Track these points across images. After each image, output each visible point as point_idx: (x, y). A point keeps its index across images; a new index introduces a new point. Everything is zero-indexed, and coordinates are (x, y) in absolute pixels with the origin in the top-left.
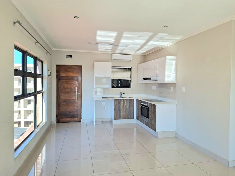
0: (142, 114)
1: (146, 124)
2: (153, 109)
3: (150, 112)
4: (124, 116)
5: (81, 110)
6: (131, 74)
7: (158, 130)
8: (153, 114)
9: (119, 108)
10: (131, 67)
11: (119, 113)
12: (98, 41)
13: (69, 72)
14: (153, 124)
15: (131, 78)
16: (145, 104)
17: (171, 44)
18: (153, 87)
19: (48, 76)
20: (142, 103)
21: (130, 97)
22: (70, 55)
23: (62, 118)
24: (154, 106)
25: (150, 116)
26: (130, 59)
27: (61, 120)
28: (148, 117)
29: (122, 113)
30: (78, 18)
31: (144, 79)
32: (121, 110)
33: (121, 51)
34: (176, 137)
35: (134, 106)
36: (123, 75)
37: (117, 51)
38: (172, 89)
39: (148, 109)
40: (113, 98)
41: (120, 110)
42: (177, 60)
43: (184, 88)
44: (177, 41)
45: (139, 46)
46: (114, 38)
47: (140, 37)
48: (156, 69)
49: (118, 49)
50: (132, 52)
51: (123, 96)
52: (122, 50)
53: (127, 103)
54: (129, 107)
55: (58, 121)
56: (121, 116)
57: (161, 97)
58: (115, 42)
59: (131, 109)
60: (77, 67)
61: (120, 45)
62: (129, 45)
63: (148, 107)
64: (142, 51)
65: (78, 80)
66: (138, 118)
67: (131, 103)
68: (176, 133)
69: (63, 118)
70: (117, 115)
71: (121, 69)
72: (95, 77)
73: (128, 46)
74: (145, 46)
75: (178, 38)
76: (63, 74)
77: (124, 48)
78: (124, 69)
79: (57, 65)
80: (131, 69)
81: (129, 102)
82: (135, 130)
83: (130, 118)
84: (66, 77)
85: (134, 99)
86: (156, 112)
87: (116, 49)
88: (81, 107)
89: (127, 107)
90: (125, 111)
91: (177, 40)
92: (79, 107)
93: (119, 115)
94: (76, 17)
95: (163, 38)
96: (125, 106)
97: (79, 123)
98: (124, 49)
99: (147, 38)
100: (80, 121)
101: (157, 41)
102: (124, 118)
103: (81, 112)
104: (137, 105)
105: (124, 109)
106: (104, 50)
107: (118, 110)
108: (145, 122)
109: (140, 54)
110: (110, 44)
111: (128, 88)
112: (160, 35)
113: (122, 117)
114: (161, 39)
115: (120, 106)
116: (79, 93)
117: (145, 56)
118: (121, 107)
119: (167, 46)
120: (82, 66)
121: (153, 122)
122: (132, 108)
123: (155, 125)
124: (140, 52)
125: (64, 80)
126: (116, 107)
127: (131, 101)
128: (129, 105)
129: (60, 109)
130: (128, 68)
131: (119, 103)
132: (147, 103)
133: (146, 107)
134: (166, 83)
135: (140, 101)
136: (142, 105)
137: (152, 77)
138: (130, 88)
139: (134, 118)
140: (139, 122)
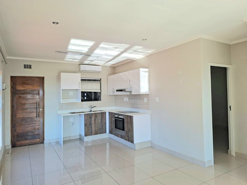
0: (116, 127)
1: (122, 137)
2: (129, 121)
3: (125, 124)
4: (95, 131)
5: (44, 129)
6: (100, 86)
7: (135, 141)
8: (129, 126)
9: (91, 123)
10: (101, 79)
11: (90, 128)
12: (69, 50)
13: (28, 84)
14: (130, 136)
15: (101, 90)
16: (120, 117)
17: (143, 57)
18: (125, 98)
19: (3, 90)
20: (116, 116)
21: (101, 111)
22: (29, 64)
23: (19, 141)
24: (131, 117)
25: (126, 129)
26: (100, 71)
27: (18, 143)
28: (123, 130)
29: (93, 129)
30: (58, 23)
31: (117, 91)
32: (93, 126)
33: (90, 62)
34: (152, 147)
35: (106, 120)
36: (92, 88)
37: (87, 61)
38: (145, 100)
39: (123, 121)
40: (82, 112)
41: (91, 125)
42: (149, 72)
43: (158, 98)
44: (148, 55)
45: (111, 58)
46: (89, 47)
47: (116, 48)
48: (130, 81)
49: (88, 59)
50: (102, 63)
51: (93, 109)
52: (92, 61)
53: (99, 117)
54: (101, 121)
55: (14, 145)
56: (92, 132)
57: (134, 108)
58: (88, 52)
59: (103, 123)
60: (38, 79)
61: (92, 55)
62: (102, 56)
63: (124, 119)
64: (112, 62)
65: (39, 94)
66: (111, 132)
67: (103, 116)
68: (151, 143)
69: (21, 140)
70: (88, 131)
71: (90, 80)
72: (62, 90)
73: (100, 57)
74: (117, 58)
75: (150, 52)
76: (20, 88)
77: (95, 58)
78: (93, 80)
79: (12, 77)
80: (100, 80)
81: (101, 115)
82: (108, 145)
83: (102, 133)
84: (24, 90)
85: (106, 112)
86: (133, 123)
87: (86, 60)
88: (44, 126)
89: (99, 121)
90: (96, 126)
91: (149, 53)
92: (41, 126)
93: (90, 131)
94: (55, 22)
95: (137, 51)
96: (96, 121)
97: (42, 145)
98: (95, 60)
99: (122, 50)
100: (43, 143)
101: (131, 53)
102: (96, 134)
103: (43, 132)
104: (109, 119)
105: (96, 124)
106: (72, 60)
107: (89, 125)
108: (120, 135)
109: (109, 65)
110: (81, 54)
111: (98, 100)
112: (136, 47)
113: (94, 133)
114: (135, 51)
115: (91, 121)
116: (41, 110)
117: (114, 67)
118: (93, 122)
119: (139, 58)
120: (44, 77)
121: (130, 134)
122: (104, 121)
123: (133, 136)
124: (110, 63)
125: (21, 94)
126: (86, 122)
127: (103, 114)
128: (101, 119)
129: (16, 130)
130: (98, 80)
131: (91, 118)
132: (122, 115)
133: (121, 120)
134: (141, 94)
135: (114, 113)
136: (116, 117)
137: (126, 88)
138: (100, 100)
139: (106, 133)
140: (112, 136)
